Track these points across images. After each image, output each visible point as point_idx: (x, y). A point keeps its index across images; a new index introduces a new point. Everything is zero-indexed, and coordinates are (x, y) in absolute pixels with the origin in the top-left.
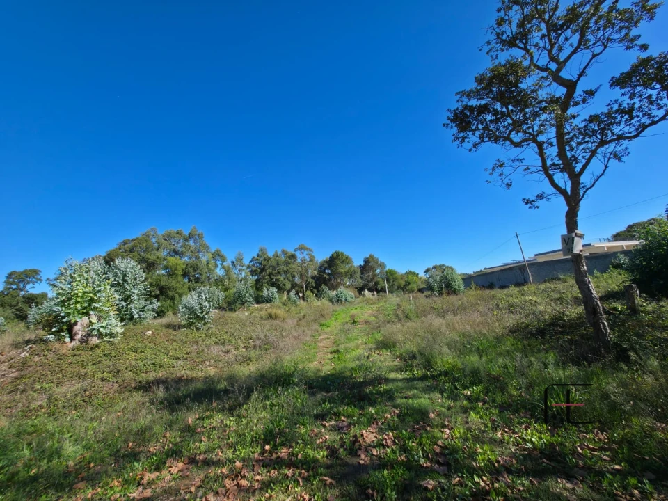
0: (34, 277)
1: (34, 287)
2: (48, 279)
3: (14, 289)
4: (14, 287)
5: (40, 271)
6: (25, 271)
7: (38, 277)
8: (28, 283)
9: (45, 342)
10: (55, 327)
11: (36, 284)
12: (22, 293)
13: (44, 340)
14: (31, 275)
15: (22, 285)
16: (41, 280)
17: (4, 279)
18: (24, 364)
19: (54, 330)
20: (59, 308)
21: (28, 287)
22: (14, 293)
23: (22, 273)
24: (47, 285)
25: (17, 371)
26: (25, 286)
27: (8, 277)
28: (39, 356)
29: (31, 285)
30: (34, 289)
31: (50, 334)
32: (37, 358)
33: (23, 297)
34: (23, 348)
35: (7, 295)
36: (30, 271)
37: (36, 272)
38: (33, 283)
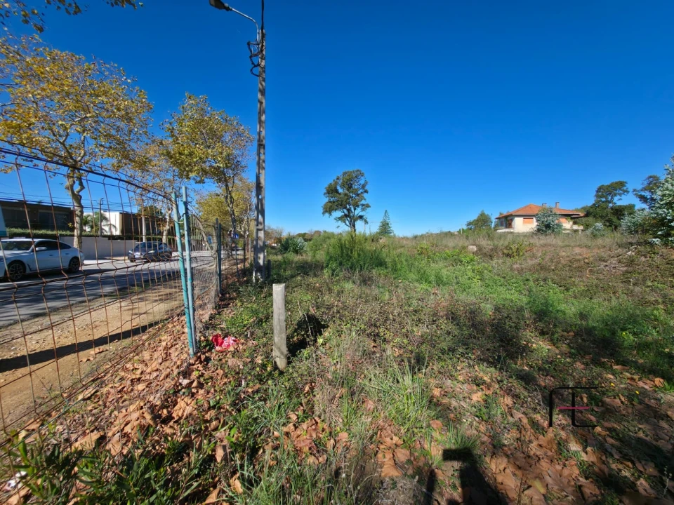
0: (620, 189)
1: (621, 199)
2: (634, 190)
3: (603, 202)
4: (603, 199)
5: (626, 183)
6: (612, 184)
7: (625, 188)
8: (615, 195)
9: (651, 245)
10: (661, 230)
11: (623, 195)
12: (611, 205)
13: (649, 243)
14: (619, 187)
15: (610, 198)
16: (628, 192)
17: (595, 193)
18: (631, 262)
19: (660, 233)
20: (666, 210)
21: (616, 199)
22: (603, 205)
23: (609, 186)
24: (635, 197)
25: (626, 266)
26: (612, 198)
27: (598, 191)
28: (646, 257)
29: (618, 197)
30: (621, 201)
31: (655, 238)
32: (643, 259)
33: (612, 208)
34: (629, 248)
35: (598, 207)
36: (616, 183)
37: (622, 184)
38: (620, 195)
